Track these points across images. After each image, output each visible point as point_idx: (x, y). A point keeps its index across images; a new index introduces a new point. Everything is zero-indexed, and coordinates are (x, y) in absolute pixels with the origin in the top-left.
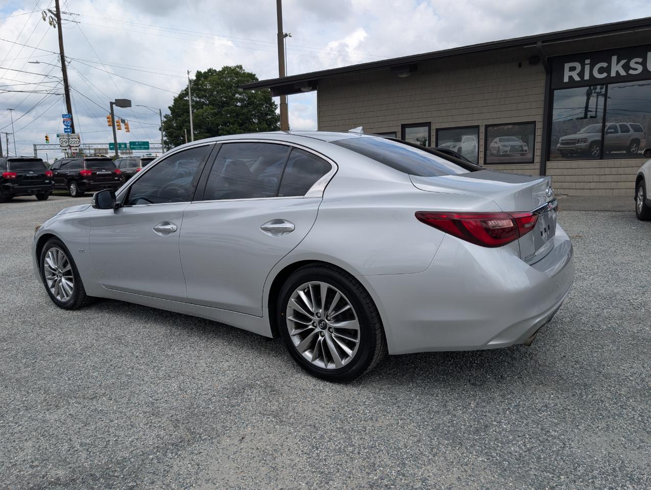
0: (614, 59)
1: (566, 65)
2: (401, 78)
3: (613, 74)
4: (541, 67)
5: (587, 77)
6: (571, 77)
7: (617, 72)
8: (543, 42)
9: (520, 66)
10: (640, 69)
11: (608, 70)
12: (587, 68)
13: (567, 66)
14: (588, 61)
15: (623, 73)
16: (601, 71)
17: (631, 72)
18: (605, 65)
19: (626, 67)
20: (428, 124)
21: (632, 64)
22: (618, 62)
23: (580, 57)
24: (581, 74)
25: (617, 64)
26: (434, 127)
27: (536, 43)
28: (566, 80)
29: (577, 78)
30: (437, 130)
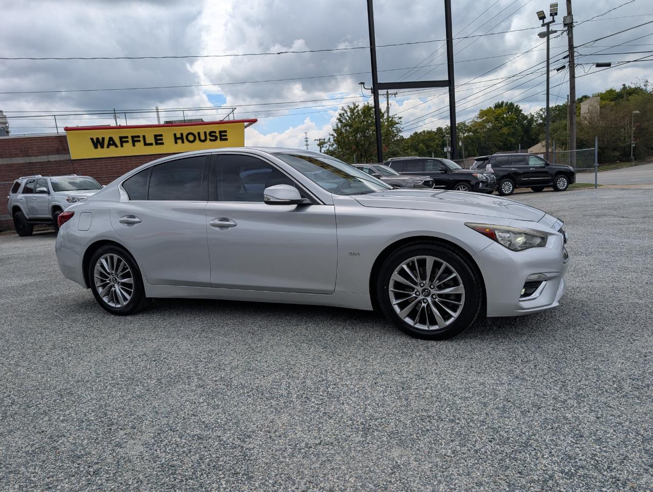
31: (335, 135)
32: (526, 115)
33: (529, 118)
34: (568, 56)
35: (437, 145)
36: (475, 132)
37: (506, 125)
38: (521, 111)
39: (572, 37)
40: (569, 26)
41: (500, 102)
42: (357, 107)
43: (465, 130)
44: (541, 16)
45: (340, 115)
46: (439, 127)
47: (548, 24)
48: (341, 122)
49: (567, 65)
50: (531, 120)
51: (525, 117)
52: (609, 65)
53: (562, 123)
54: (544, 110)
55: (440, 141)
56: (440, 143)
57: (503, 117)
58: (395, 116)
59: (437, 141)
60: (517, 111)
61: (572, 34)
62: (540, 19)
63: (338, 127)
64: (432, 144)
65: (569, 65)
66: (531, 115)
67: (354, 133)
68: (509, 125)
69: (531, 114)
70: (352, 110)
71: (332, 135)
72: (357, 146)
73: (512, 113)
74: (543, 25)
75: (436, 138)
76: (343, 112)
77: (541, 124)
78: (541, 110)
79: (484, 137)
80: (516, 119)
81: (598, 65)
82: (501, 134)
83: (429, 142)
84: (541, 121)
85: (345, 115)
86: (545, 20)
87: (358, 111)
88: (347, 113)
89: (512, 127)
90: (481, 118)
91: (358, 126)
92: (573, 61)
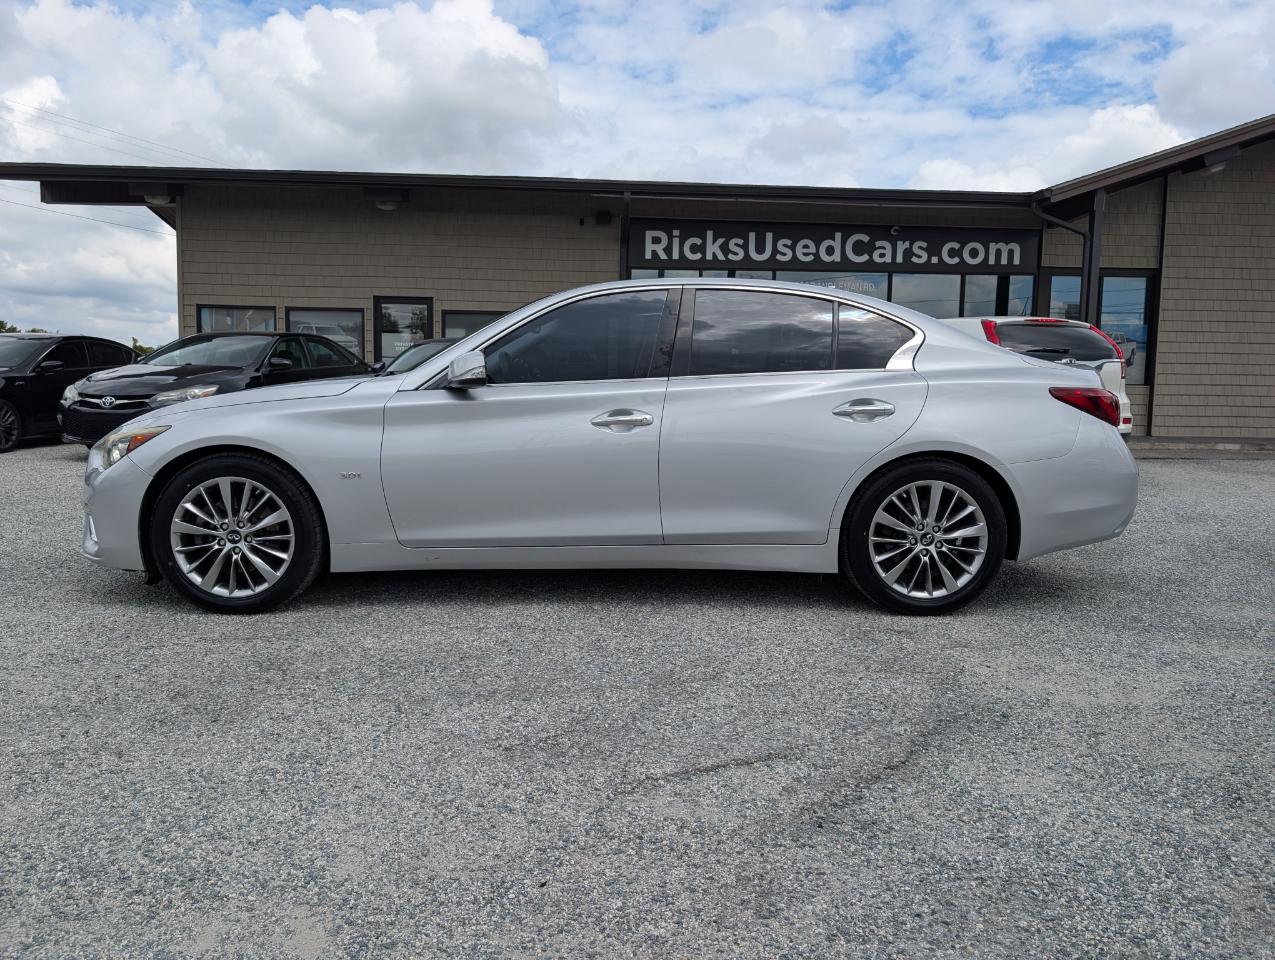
0: (710, 234)
1: (647, 232)
2: (380, 209)
3: (709, 257)
4: (614, 230)
5: (676, 256)
6: (654, 253)
7: (714, 254)
8: (633, 193)
9: (582, 222)
10: (741, 254)
11: (702, 249)
12: (676, 242)
13: (649, 235)
14: (676, 233)
15: (721, 257)
16: (694, 249)
17: (731, 256)
18: (698, 241)
19: (725, 249)
20: (428, 301)
21: (732, 246)
22: (714, 241)
23: (666, 225)
24: (668, 250)
25: (714, 242)
26: (438, 307)
27: (622, 193)
28: (648, 256)
29: (663, 256)
30: (445, 313)
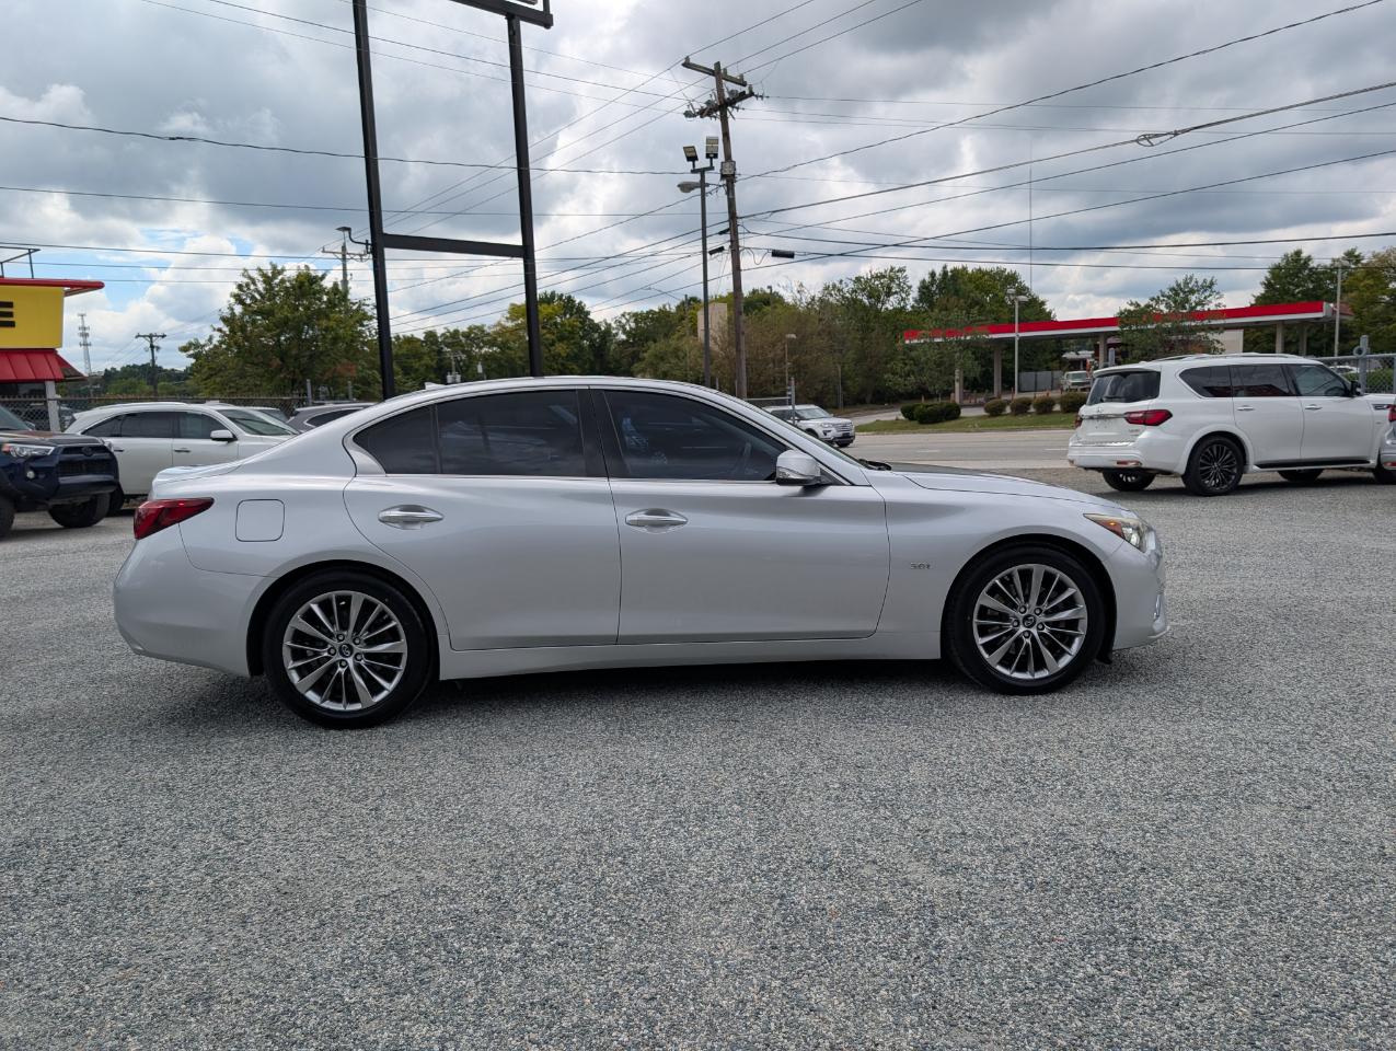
31: (226, 329)
32: (596, 321)
33: (603, 329)
34: (728, 230)
35: (428, 367)
36: (504, 346)
37: (561, 339)
38: (588, 313)
39: (734, 199)
40: (729, 179)
41: (549, 292)
42: (280, 272)
43: (483, 341)
44: (689, 155)
45: (240, 287)
46: (431, 332)
47: (702, 171)
48: (239, 300)
49: (727, 246)
50: (607, 334)
51: (595, 327)
52: (791, 255)
53: (670, 345)
54: (627, 317)
55: (432, 360)
56: (434, 363)
57: (556, 324)
58: (367, 302)
59: (426, 360)
60: (581, 312)
61: (733, 194)
62: (689, 159)
63: (233, 314)
64: (416, 365)
65: (731, 247)
66: (606, 324)
67: (278, 331)
68: (567, 338)
69: (605, 321)
70: (268, 280)
71: (220, 330)
72: (282, 360)
73: (571, 315)
74: (694, 171)
75: (424, 354)
76: (246, 280)
77: (623, 342)
78: (623, 315)
79: (521, 358)
80: (581, 328)
81: (776, 254)
82: (554, 357)
83: (409, 361)
84: (624, 337)
85: (252, 287)
86: (696, 162)
87: (283, 281)
88: (254, 283)
89: (574, 343)
90: (513, 320)
91: (286, 317)
92: (737, 241)
